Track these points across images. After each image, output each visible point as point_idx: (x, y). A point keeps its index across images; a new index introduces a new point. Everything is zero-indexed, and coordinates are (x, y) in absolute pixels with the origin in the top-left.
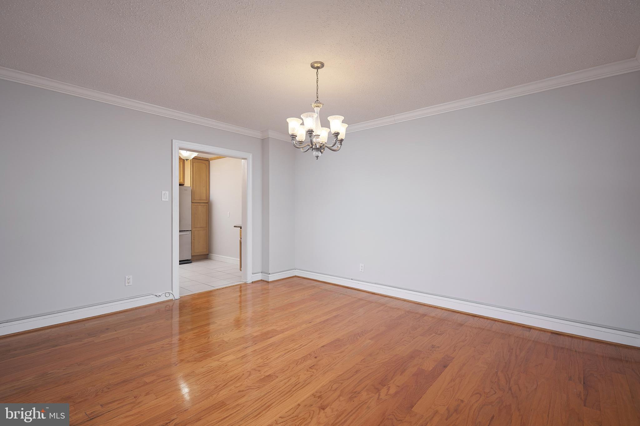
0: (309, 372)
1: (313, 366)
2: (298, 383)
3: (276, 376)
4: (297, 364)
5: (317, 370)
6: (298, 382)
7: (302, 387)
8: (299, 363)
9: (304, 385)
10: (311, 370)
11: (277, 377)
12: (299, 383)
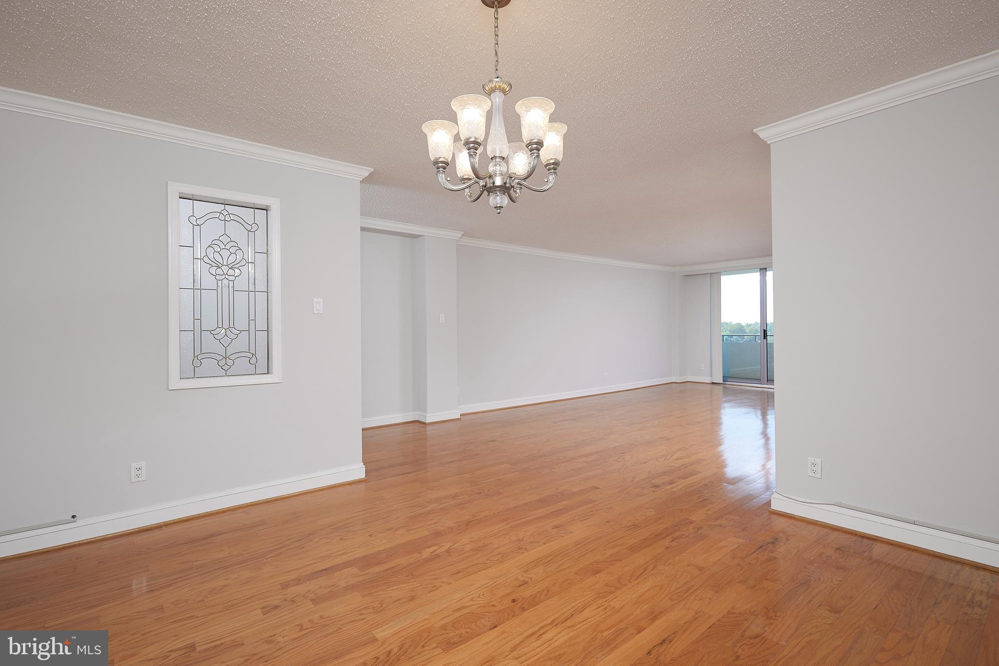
0: (529, 576)
1: (521, 586)
2: (545, 563)
3: (578, 575)
4: (548, 591)
5: (517, 579)
6: (545, 565)
7: (540, 560)
8: (545, 592)
9: (538, 561)
10: (526, 579)
11: (576, 573)
12: (543, 564)
